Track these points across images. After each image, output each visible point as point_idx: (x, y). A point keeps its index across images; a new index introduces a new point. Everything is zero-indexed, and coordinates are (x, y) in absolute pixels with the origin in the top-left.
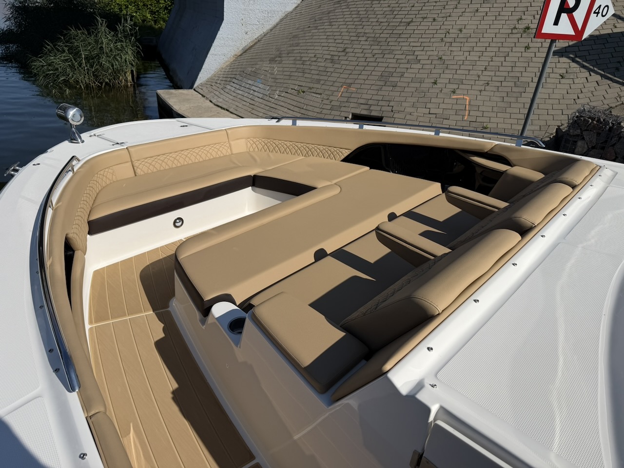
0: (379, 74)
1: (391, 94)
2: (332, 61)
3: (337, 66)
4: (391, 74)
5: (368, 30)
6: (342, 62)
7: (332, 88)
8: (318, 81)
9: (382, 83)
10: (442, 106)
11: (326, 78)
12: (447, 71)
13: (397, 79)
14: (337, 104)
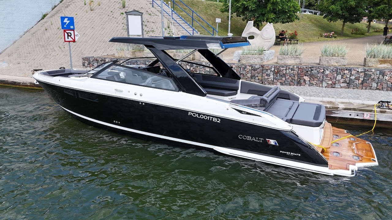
0: (44, 55)
1: (47, 60)
2: (30, 53)
3: (31, 55)
4: (47, 55)
5: (41, 43)
6: (33, 53)
7: (29, 61)
8: (25, 59)
9: (44, 58)
10: (61, 62)
11: (27, 58)
12: (63, 53)
13: (49, 56)
14: (31, 65)
